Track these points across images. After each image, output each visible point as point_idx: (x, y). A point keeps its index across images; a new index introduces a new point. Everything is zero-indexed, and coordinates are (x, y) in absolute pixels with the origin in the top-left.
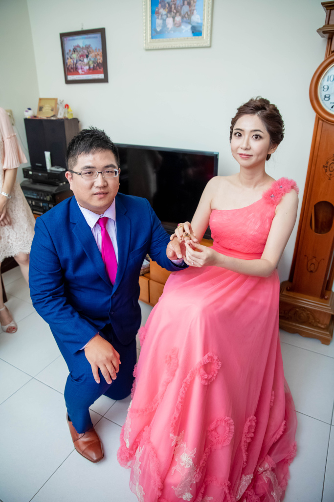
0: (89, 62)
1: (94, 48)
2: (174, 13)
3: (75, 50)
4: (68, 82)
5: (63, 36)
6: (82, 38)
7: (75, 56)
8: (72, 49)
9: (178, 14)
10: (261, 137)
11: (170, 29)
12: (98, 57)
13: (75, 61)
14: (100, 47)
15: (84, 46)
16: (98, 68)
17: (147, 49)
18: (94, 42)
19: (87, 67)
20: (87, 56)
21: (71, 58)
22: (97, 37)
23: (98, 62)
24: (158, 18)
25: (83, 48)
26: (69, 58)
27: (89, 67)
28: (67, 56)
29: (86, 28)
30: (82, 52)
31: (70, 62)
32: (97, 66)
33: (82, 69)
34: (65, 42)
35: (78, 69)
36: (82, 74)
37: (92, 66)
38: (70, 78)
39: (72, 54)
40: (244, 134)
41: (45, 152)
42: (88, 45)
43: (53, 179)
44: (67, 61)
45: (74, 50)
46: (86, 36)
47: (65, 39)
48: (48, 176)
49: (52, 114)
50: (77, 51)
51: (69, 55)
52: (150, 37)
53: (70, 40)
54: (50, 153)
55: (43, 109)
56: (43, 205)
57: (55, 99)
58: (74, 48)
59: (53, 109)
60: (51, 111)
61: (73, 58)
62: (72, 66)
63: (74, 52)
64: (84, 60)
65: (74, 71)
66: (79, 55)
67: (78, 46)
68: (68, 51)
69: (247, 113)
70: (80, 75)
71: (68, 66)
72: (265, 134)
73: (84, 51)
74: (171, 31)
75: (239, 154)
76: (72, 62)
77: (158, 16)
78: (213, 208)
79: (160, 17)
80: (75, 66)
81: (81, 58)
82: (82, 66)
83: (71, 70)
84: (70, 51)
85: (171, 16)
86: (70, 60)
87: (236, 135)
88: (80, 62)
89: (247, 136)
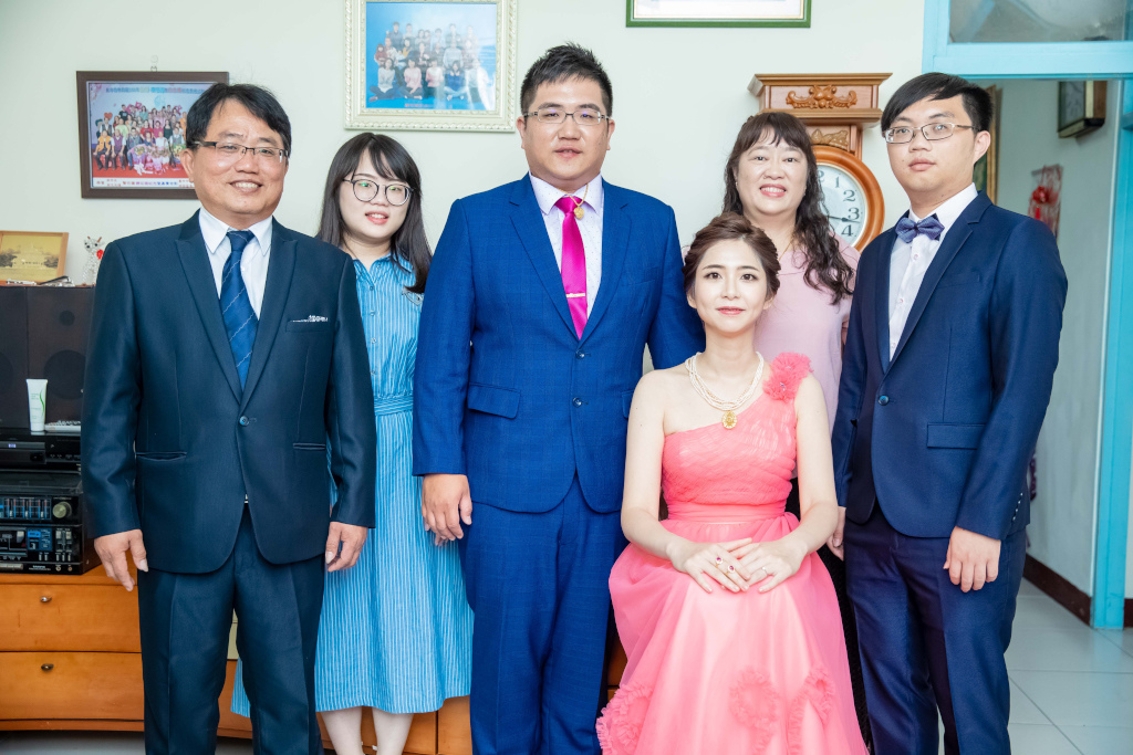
2: (424, 59)
3: (124, 117)
4: (89, 192)
5: (85, 79)
6: (153, 90)
7: (124, 129)
8: (116, 113)
9: (435, 63)
11: (412, 92)
13: (124, 143)
15: (159, 109)
19: (166, 160)
20: (168, 134)
21: (109, 134)
24: (384, 66)
26: (105, 133)
27: (172, 160)
28: (93, 129)
29: (162, 68)
30: (151, 122)
31: (102, 142)
33: (145, 162)
34: (93, 94)
35: (133, 163)
36: (144, 176)
38: (98, 182)
39: (115, 124)
40: (726, 275)
41: (29, 382)
42: (172, 107)
43: (63, 457)
44: (95, 141)
45: (124, 115)
46: (167, 86)
47: (94, 87)
48: (47, 446)
49: (52, 274)
50: (133, 119)
51: (103, 126)
52: (364, 103)
53: (112, 90)
54: (45, 382)
55: (13, 261)
56: (29, 536)
57: (60, 234)
58: (121, 109)
59: (52, 263)
60: (45, 267)
61: (117, 134)
62: (111, 153)
63: (121, 120)
64: (154, 142)
65: (116, 166)
66: (138, 129)
67: (138, 106)
68: (102, 117)
69: (723, 237)
70: (138, 176)
71: (95, 154)
72: (761, 273)
73: (156, 119)
74: (416, 94)
75: (719, 309)
76: (113, 144)
77: (385, 62)
78: (669, 431)
79: (388, 64)
80: (121, 154)
81: (145, 135)
82: (146, 156)
83: (107, 164)
84: (108, 116)
85: (417, 65)
86: (104, 138)
87: (708, 276)
88: (140, 146)
89: (731, 276)
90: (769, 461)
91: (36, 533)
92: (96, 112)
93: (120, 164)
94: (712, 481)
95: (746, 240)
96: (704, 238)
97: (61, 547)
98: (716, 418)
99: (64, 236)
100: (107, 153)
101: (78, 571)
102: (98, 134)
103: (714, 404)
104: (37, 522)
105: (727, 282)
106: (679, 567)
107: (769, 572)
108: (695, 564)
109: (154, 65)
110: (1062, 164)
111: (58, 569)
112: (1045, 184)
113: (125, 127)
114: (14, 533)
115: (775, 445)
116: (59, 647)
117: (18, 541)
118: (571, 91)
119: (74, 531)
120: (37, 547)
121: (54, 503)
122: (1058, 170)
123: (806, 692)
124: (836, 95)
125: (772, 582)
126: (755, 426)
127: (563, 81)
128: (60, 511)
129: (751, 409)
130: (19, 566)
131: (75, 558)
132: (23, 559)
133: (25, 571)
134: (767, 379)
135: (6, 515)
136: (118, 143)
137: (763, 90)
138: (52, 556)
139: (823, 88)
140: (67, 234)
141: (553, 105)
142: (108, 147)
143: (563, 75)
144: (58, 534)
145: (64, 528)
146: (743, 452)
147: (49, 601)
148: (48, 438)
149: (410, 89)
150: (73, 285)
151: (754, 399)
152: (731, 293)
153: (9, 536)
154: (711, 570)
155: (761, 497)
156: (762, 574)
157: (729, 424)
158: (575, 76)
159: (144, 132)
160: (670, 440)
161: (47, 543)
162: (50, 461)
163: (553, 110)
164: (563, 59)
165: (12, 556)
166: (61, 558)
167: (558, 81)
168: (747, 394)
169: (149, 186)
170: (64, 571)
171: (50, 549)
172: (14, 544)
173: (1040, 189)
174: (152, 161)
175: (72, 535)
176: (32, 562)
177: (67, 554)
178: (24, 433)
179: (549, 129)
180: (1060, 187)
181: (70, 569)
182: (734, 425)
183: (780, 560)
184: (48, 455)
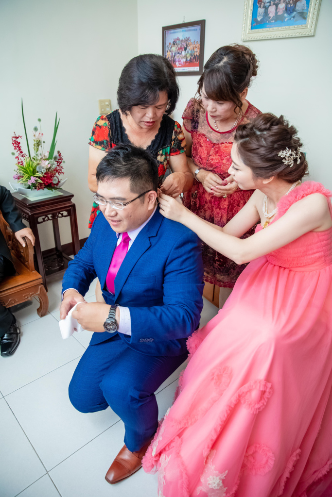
0: (186, 55)
1: (192, 41)
2: (278, 0)
5: (164, 30)
6: (183, 31)
7: (174, 49)
8: (172, 43)
12: (196, 50)
13: (174, 54)
14: (198, 39)
15: (183, 39)
16: (194, 60)
17: (245, 40)
18: (193, 35)
19: (184, 60)
20: (185, 49)
22: (196, 30)
23: (195, 55)
24: (260, 7)
25: (182, 41)
26: (169, 51)
27: (186, 60)
28: (167, 49)
29: (187, 21)
30: (181, 45)
31: (168, 55)
32: (194, 58)
33: (179, 61)
34: (166, 35)
35: (176, 62)
36: (179, 67)
37: (189, 59)
39: (172, 47)
42: (188, 37)
44: (166, 54)
45: (174, 43)
46: (186, 29)
47: (166, 32)
50: (176, 44)
51: (169, 48)
52: (250, 27)
53: (171, 33)
58: (173, 41)
61: (172, 51)
62: (170, 59)
63: (173, 45)
64: (182, 53)
66: (178, 48)
67: (178, 39)
68: (168, 44)
73: (183, 43)
74: (272, 20)
76: (171, 55)
77: (261, 4)
79: (262, 6)
80: (173, 59)
81: (179, 51)
82: (179, 59)
84: (170, 44)
85: (274, 4)
86: (169, 53)
92: (167, 42)
102: (167, 52)
109: (184, 20)
149: (270, 17)
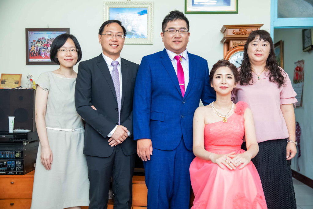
2: (126, 24)
4: (28, 63)
5: (28, 31)
6: (48, 33)
7: (39, 45)
8: (37, 40)
9: (129, 25)
10: (231, 78)
13: (39, 49)
15: (49, 39)
21: (35, 46)
26: (33, 46)
28: (30, 45)
29: (50, 27)
30: (47, 43)
31: (33, 48)
33: (45, 54)
34: (30, 35)
35: (41, 54)
36: (44, 58)
38: (31, 60)
39: (36, 43)
40: (222, 77)
41: (9, 117)
42: (53, 38)
43: (19, 139)
44: (30, 48)
45: (39, 41)
46: (52, 32)
47: (30, 33)
48: (14, 136)
49: (17, 86)
50: (41, 42)
51: (33, 44)
53: (36, 34)
54: (14, 117)
55: (6, 82)
56: (8, 163)
57: (19, 75)
58: (38, 39)
59: (17, 83)
60: (15, 84)
61: (37, 46)
62: (35, 52)
63: (38, 42)
64: (48, 48)
65: (36, 55)
66: (43, 45)
67: (43, 38)
68: (33, 41)
69: (222, 66)
70: (43, 58)
71: (30, 52)
72: (233, 77)
73: (48, 42)
75: (220, 87)
76: (36, 49)
78: (206, 124)
80: (38, 52)
81: (45, 46)
82: (45, 52)
83: (34, 55)
84: (34, 41)
86: (33, 47)
87: (217, 77)
88: (43, 49)
89: (224, 77)
90: (237, 132)
91: (10, 162)
92: (31, 40)
93: (37, 55)
94: (220, 138)
95: (228, 67)
96: (216, 67)
97: (17, 166)
98: (221, 119)
99: (21, 75)
100: (34, 52)
101: (22, 174)
102: (31, 46)
103: (220, 116)
104: (10, 159)
105: (223, 79)
106: (214, 161)
107: (242, 162)
108: (218, 161)
109: (48, 26)
110: (304, 59)
111: (16, 173)
112: (299, 66)
113: (39, 44)
114: (3, 162)
115: (239, 127)
116: (16, 198)
117: (5, 165)
118: (177, 24)
119: (22, 162)
120: (10, 166)
121: (16, 153)
122: (303, 61)
123: (257, 200)
124: (247, 31)
125: (243, 166)
126: (232, 122)
127: (175, 20)
128: (18, 155)
129: (231, 117)
130: (4, 172)
131: (22, 170)
132: (6, 170)
133: (6, 174)
134: (235, 108)
135: (1, 157)
136: (37, 49)
137: (226, 30)
138: (15, 169)
139: (243, 29)
140: (21, 74)
141: (172, 28)
142: (34, 50)
143: (175, 19)
144: (17, 162)
145: (19, 161)
146: (229, 129)
147: (13, 183)
148: (14, 134)
150: (23, 89)
151: (232, 114)
152: (224, 82)
153: (2, 164)
154: (224, 162)
155: (234, 144)
156: (240, 163)
157: (225, 121)
158: (178, 19)
159: (45, 45)
160: (206, 127)
161: (13, 166)
162: (15, 140)
163: (172, 30)
164: (175, 14)
165: (2, 169)
166: (17, 170)
167: (173, 21)
168: (229, 113)
169: (46, 61)
170: (18, 174)
171: (14, 167)
172: (3, 166)
173: (298, 67)
174: (47, 54)
175: (21, 163)
176: (9, 171)
177: (19, 169)
178: (7, 133)
179: (171, 35)
180: (304, 66)
181: (20, 173)
182: (226, 121)
183: (244, 159)
184: (14, 139)
